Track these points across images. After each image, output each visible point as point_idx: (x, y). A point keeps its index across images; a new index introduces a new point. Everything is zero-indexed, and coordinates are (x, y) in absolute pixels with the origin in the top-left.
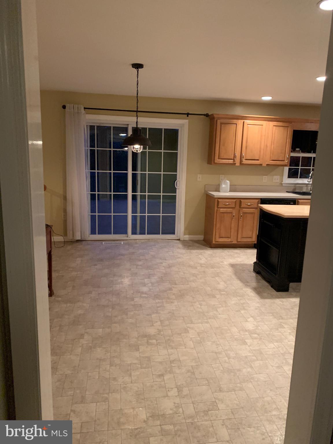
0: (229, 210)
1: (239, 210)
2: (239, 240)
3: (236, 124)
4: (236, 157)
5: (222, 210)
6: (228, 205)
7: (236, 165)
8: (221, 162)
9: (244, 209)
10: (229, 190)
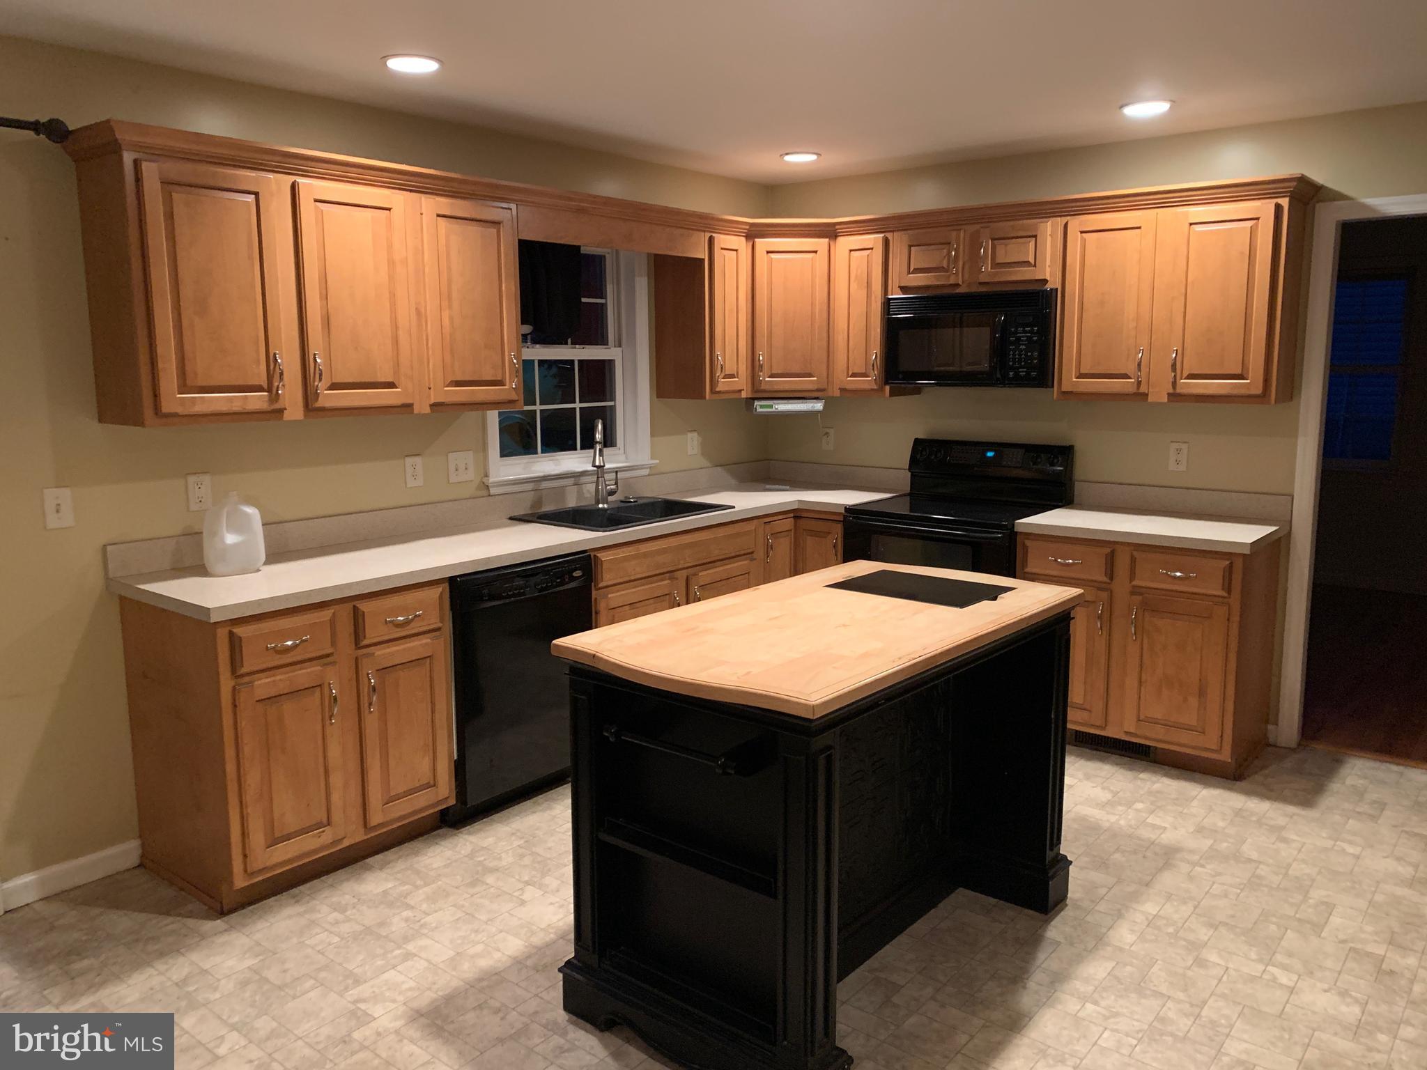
0: (304, 676)
1: (357, 659)
2: (375, 819)
3: (257, 194)
4: (281, 374)
5: (264, 686)
6: (295, 647)
7: (287, 416)
8: (198, 409)
9: (379, 652)
10: (263, 558)
